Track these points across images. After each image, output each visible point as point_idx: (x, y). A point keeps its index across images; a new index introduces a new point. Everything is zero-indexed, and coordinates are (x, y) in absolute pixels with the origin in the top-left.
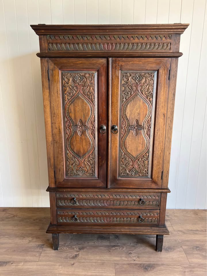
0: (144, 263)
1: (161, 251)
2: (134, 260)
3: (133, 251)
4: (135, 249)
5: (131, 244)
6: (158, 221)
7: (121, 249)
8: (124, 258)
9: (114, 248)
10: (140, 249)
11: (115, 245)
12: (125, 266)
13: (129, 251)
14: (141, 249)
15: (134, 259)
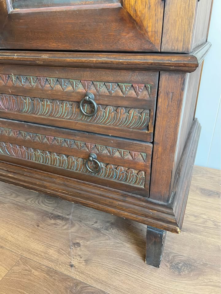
0: (89, 282)
1: (157, 265)
2: (72, 266)
3: (88, 240)
4: (97, 237)
5: (96, 222)
6: (148, 182)
7: (65, 227)
8: (51, 252)
9: (53, 221)
10: (108, 241)
11: (59, 216)
12: (36, 273)
13: (80, 237)
14: (111, 242)
15: (73, 263)
